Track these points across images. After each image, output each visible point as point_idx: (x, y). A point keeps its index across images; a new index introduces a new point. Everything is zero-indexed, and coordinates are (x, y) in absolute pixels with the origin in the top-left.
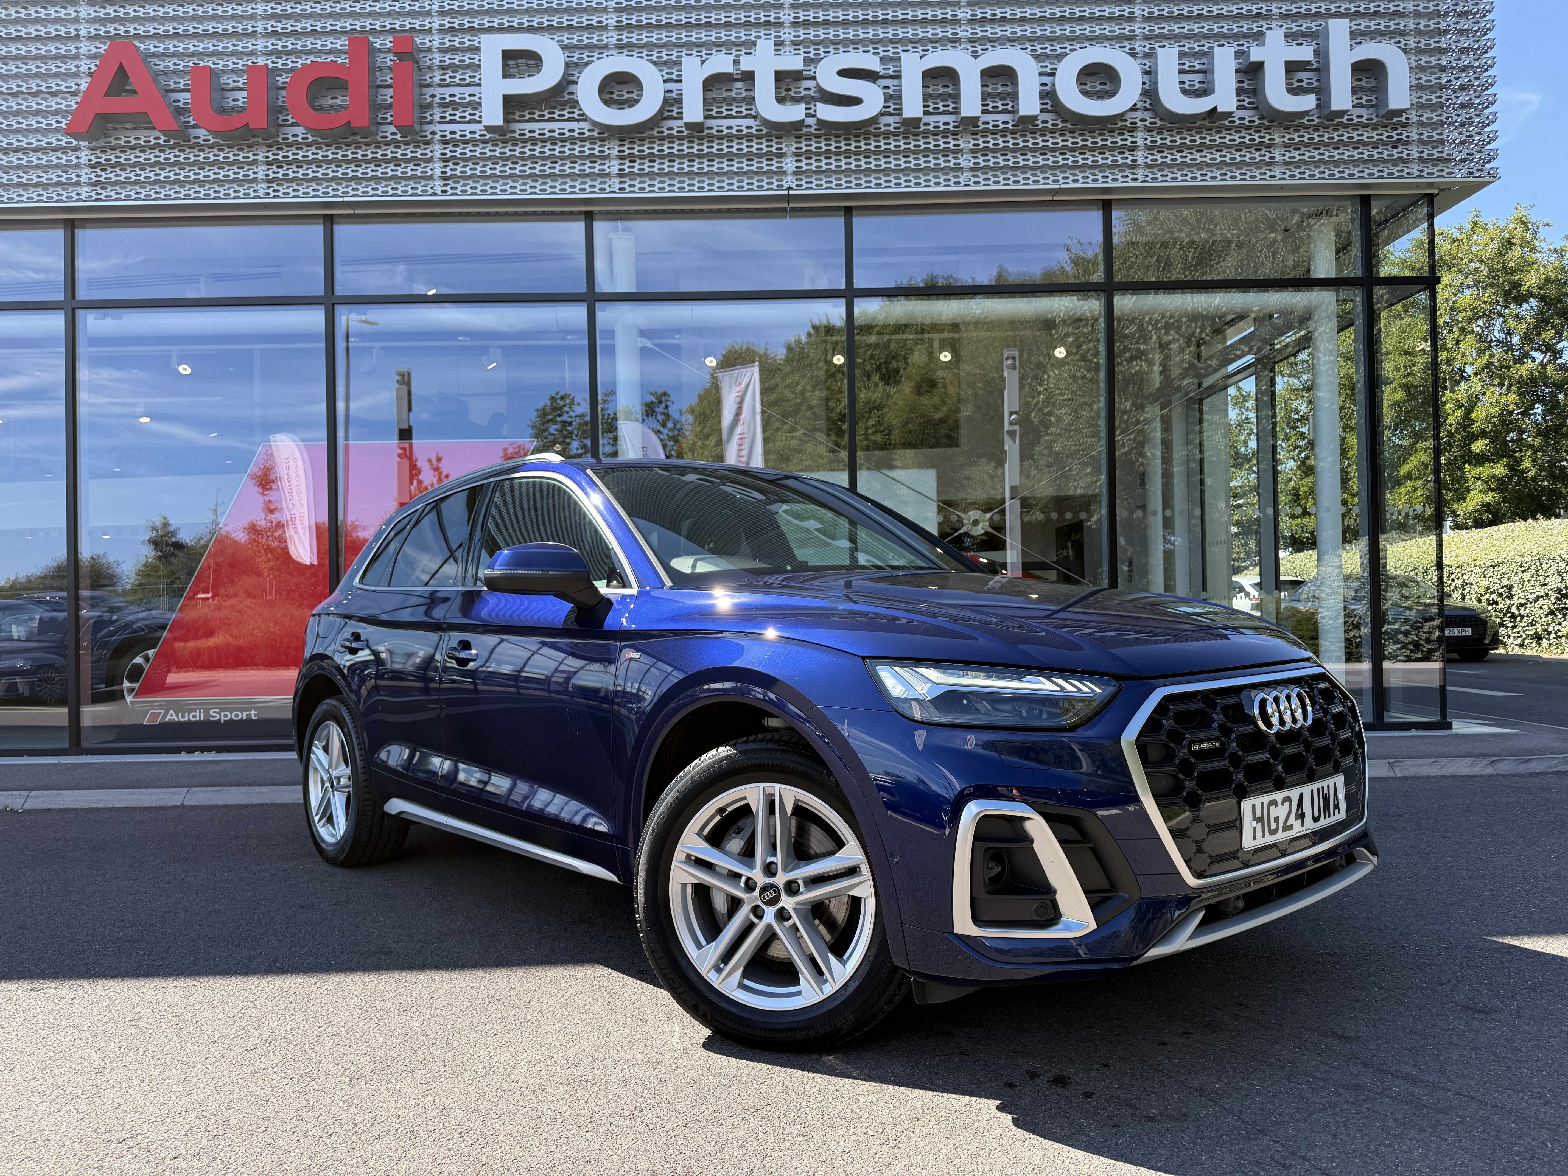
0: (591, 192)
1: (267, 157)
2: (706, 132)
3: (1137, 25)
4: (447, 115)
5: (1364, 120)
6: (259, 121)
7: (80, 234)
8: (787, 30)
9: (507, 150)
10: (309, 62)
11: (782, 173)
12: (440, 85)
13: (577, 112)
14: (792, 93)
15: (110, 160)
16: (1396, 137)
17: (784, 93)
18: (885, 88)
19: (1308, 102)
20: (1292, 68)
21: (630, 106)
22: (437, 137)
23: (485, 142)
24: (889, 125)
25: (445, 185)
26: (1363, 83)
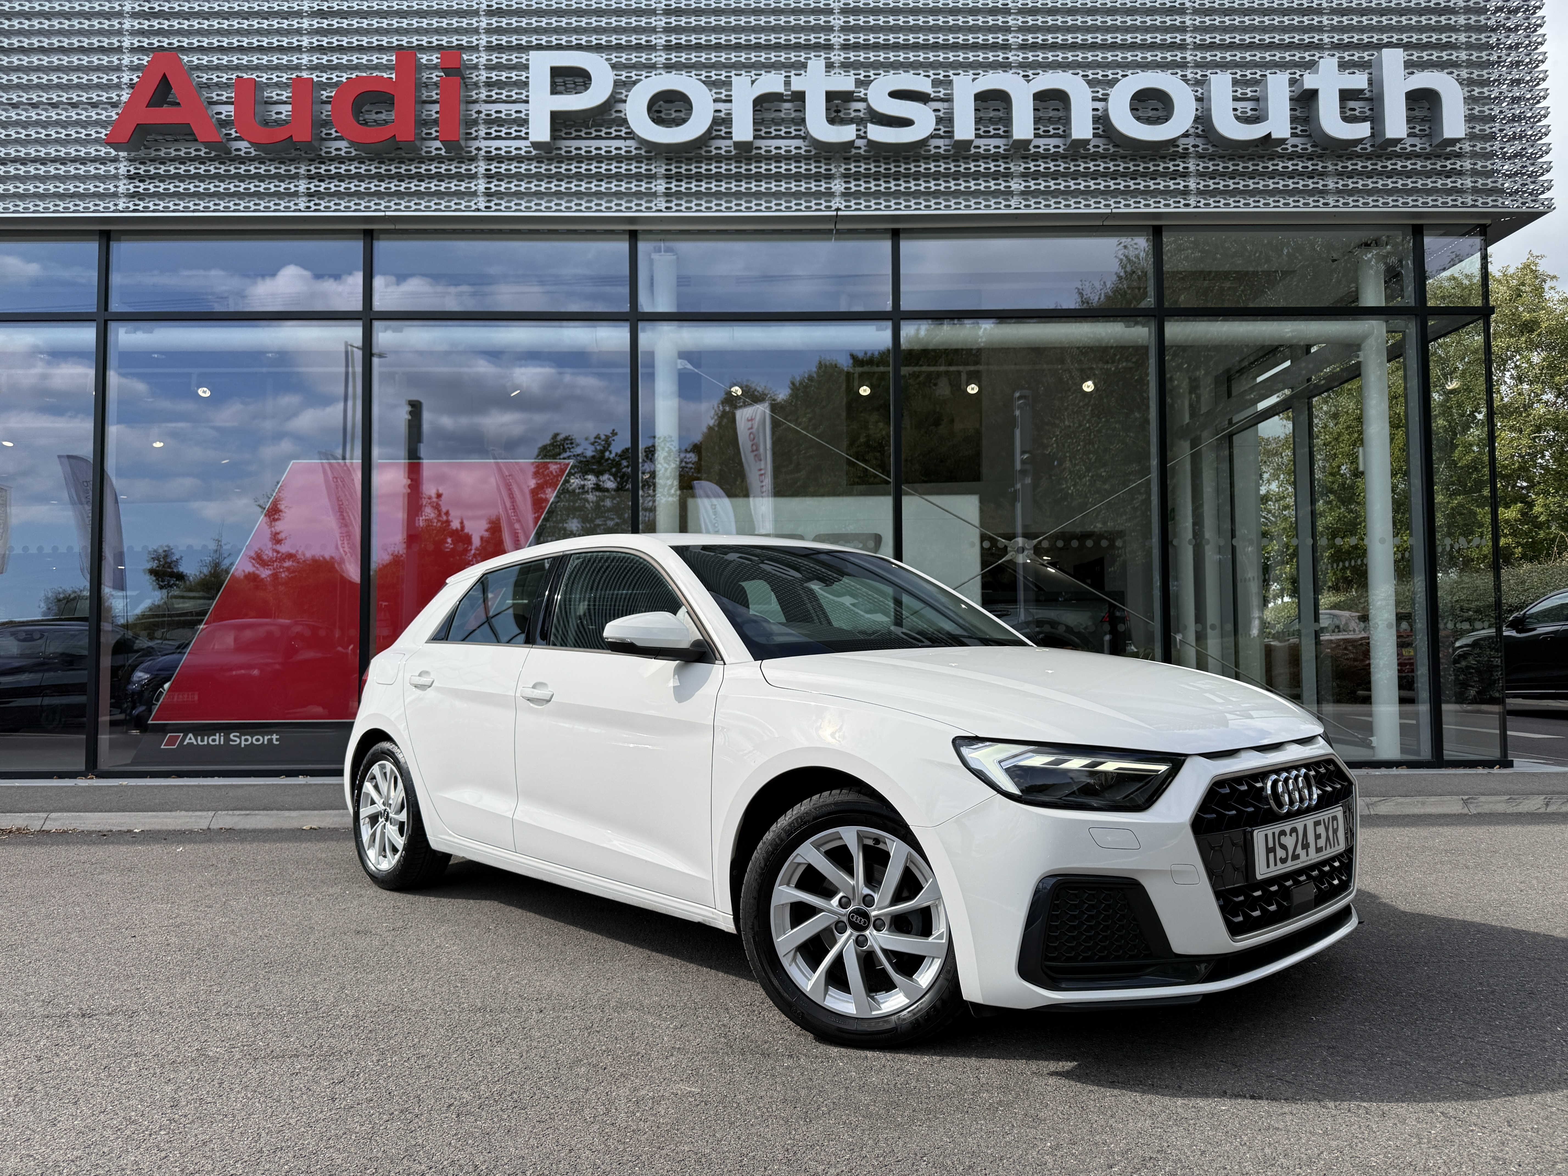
0: (637, 211)
1: (309, 171)
2: (754, 152)
3: (1189, 53)
4: (492, 131)
5: (1417, 149)
6: (303, 135)
7: (114, 245)
8: (836, 52)
9: (552, 167)
10: (354, 76)
11: (830, 194)
12: (486, 102)
13: (624, 130)
14: (841, 115)
15: (149, 171)
16: (1449, 167)
17: (834, 114)
18: (935, 110)
19: (1362, 130)
20: (1346, 95)
21: (678, 125)
22: (482, 153)
23: (530, 159)
24: (939, 147)
25: (489, 201)
26: (1416, 113)
